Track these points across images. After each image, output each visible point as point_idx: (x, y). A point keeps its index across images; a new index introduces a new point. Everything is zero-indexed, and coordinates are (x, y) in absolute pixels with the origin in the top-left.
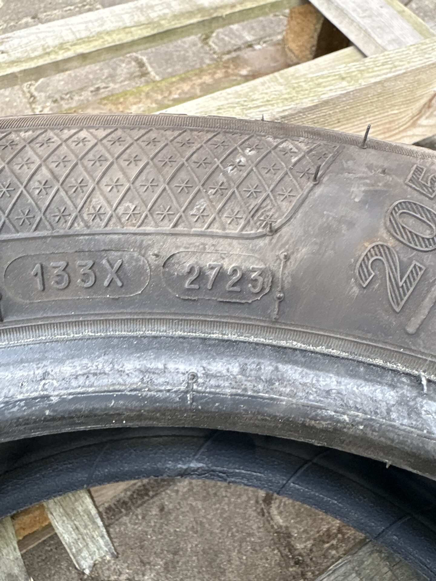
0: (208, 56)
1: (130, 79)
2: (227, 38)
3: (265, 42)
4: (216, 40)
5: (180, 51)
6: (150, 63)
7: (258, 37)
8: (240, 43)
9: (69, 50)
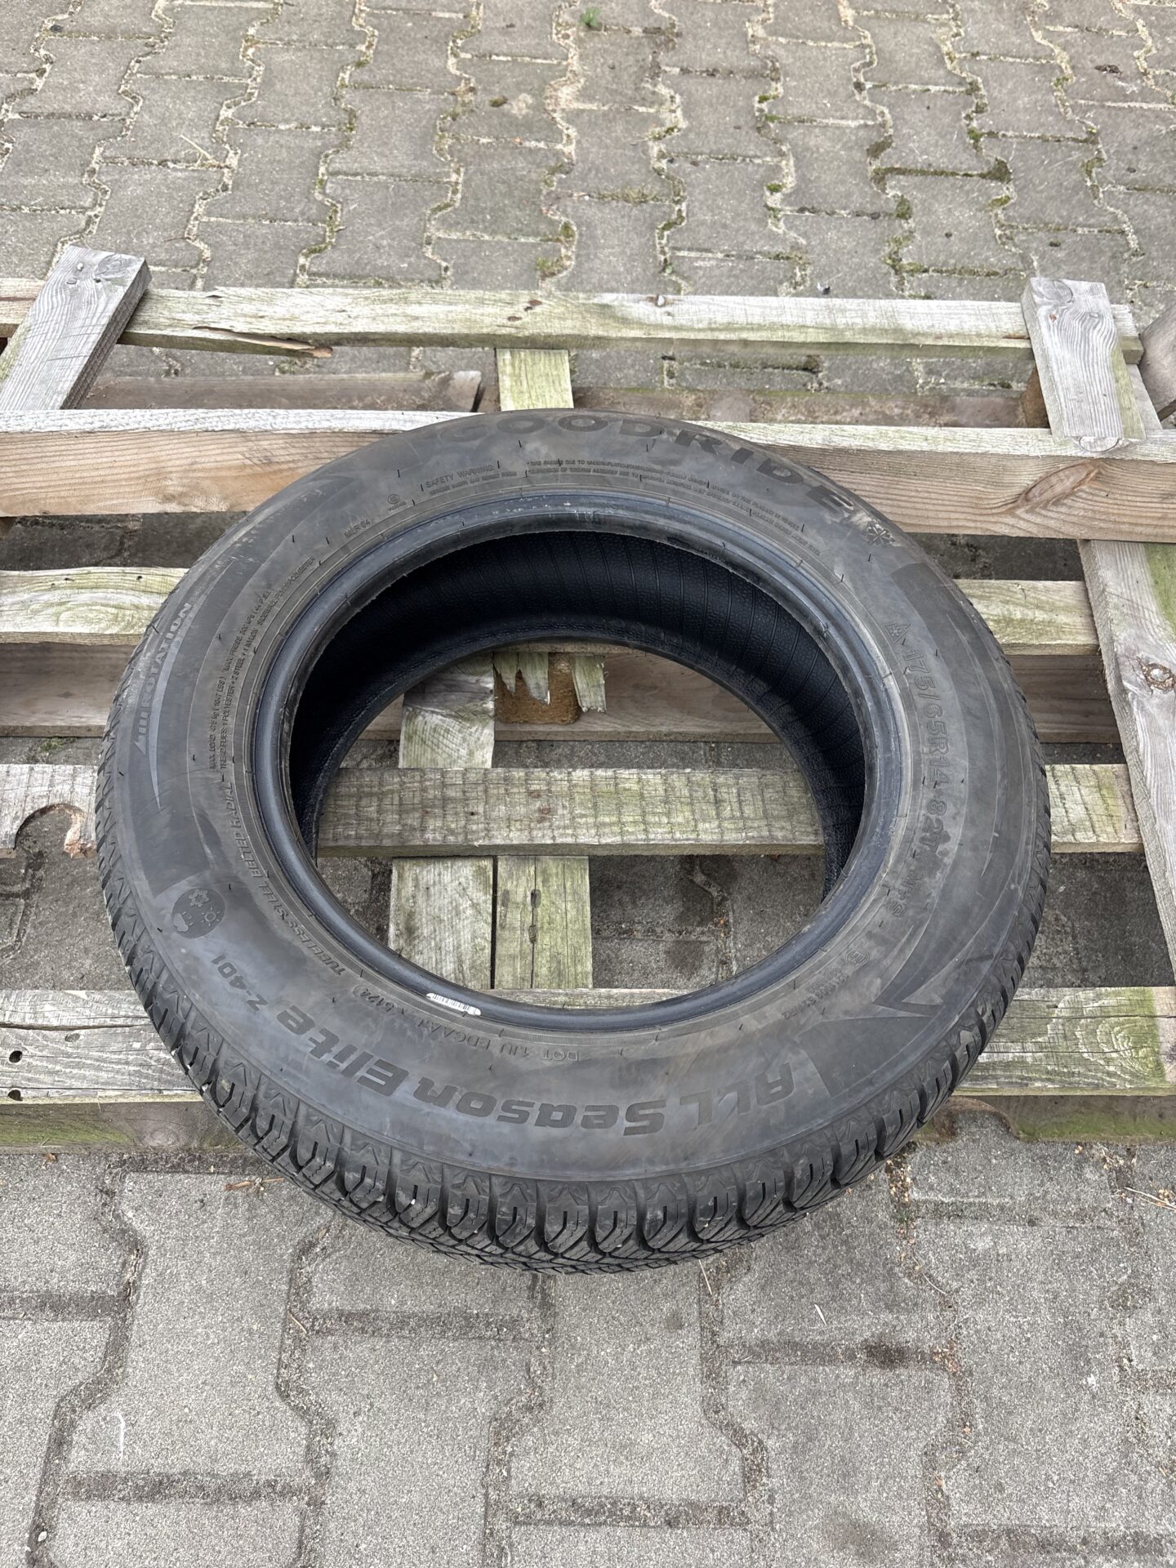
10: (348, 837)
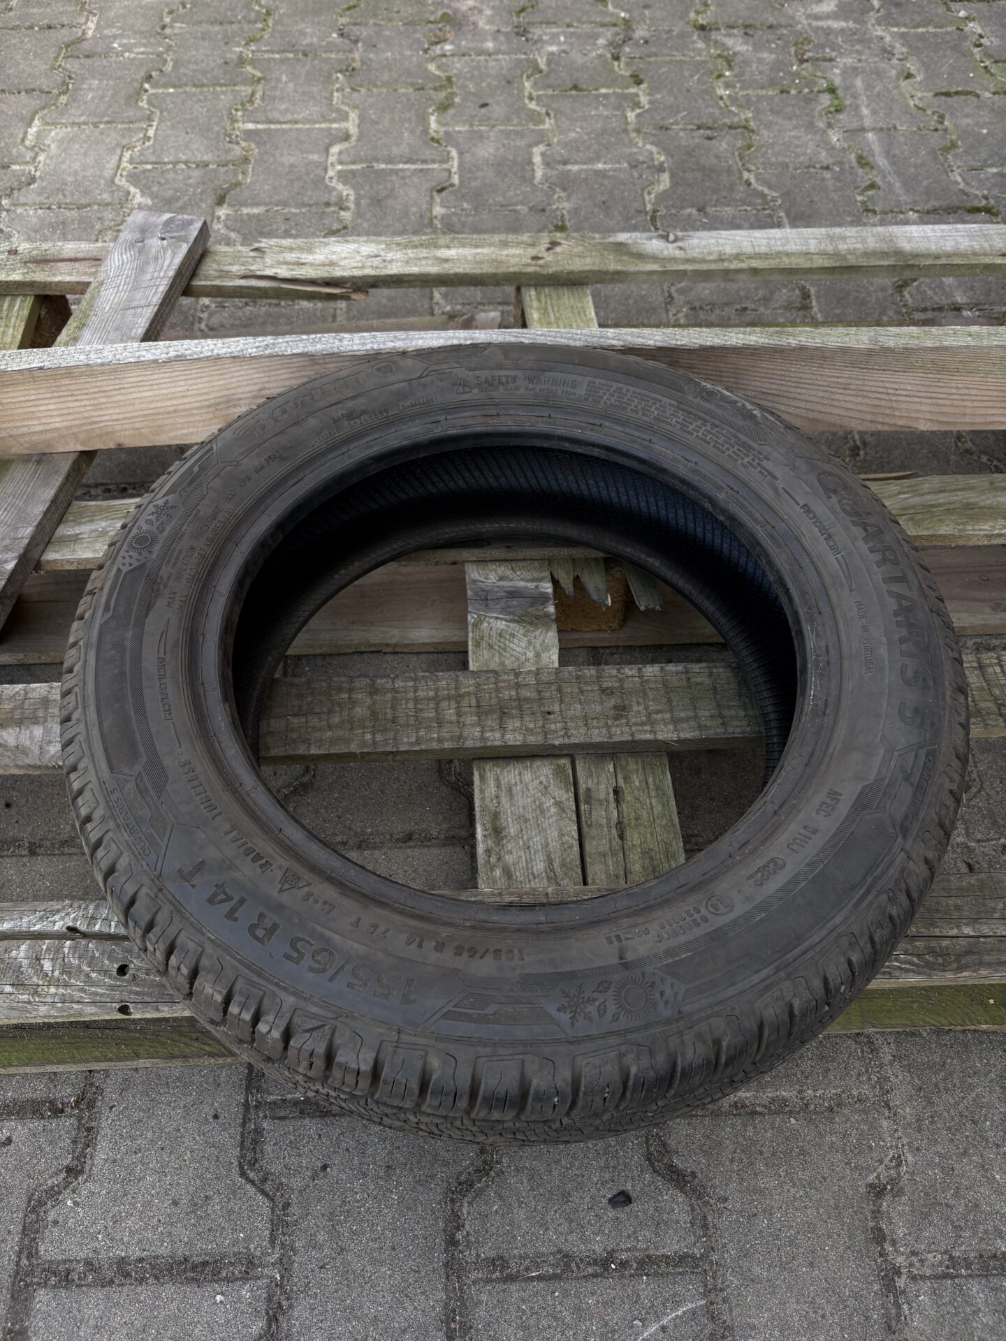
0: (894, 307)
1: (786, 308)
2: (929, 292)
3: (980, 310)
4: (914, 292)
5: (861, 293)
6: (818, 298)
7: (974, 301)
8: (944, 301)
9: (743, 261)
10: (432, 739)
